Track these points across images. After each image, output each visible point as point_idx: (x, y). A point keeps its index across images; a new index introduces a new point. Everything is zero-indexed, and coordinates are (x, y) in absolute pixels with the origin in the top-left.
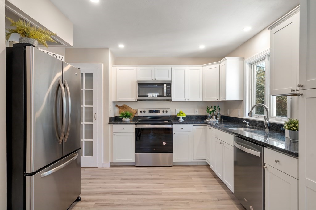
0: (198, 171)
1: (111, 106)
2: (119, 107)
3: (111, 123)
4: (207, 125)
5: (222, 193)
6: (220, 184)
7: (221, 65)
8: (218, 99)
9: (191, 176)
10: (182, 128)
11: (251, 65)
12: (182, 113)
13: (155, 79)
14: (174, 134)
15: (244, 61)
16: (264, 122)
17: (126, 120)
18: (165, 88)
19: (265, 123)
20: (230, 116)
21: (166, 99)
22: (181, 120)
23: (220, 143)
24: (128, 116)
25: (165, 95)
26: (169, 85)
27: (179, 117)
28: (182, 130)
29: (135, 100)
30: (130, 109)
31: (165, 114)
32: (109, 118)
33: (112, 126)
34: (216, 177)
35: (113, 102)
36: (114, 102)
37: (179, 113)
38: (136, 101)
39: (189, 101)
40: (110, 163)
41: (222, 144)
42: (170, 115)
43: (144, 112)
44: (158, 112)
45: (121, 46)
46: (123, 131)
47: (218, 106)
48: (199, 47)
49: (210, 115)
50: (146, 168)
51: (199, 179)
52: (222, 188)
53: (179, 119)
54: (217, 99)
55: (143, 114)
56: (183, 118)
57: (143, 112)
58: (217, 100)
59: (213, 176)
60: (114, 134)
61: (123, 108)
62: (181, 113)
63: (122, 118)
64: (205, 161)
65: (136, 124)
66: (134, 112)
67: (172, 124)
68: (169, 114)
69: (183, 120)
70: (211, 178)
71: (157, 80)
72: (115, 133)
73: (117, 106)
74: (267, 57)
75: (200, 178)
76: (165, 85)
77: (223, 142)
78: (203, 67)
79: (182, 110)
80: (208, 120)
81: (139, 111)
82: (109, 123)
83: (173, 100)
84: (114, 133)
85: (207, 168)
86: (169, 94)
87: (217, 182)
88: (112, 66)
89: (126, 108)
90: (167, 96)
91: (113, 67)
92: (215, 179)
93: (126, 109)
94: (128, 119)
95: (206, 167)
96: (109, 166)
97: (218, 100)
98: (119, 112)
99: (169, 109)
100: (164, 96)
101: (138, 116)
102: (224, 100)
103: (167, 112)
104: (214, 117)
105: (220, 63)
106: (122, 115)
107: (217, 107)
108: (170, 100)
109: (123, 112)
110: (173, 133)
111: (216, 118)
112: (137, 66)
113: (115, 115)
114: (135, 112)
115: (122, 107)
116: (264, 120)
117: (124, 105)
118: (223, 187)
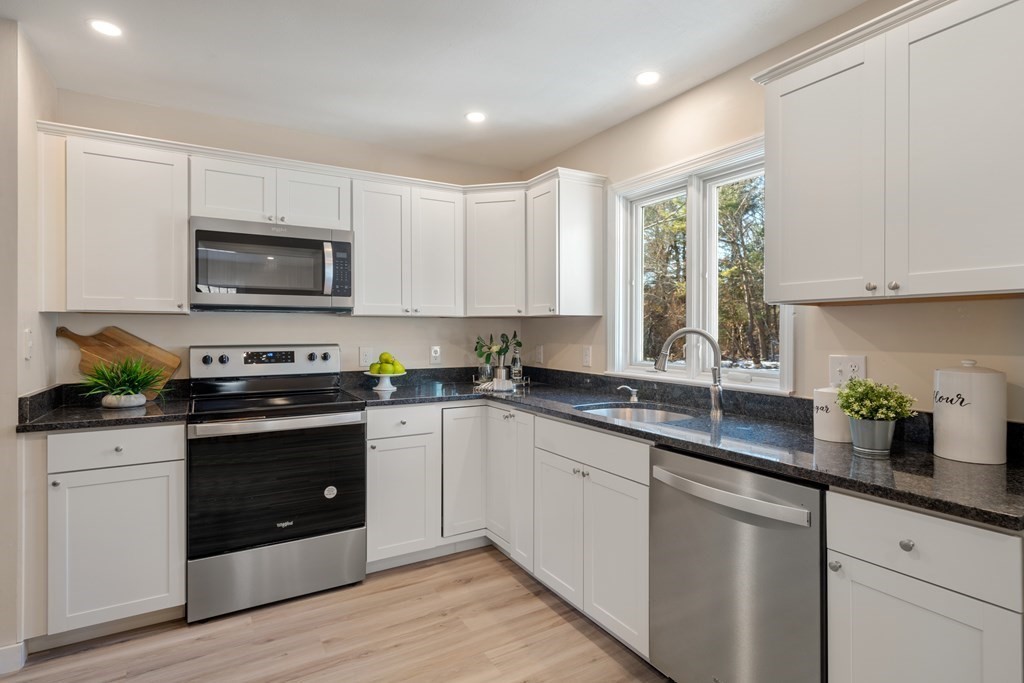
0: (468, 581)
1: (30, 337)
2: (79, 341)
3: (34, 429)
4: (491, 403)
5: (594, 660)
6: (569, 621)
7: (532, 193)
8: (523, 309)
9: (453, 610)
10: (404, 423)
11: (630, 203)
12: (390, 360)
13: (282, 219)
14: (373, 448)
15: (609, 192)
16: (712, 388)
17: (127, 404)
18: (329, 261)
19: (715, 392)
20: (549, 367)
21: (329, 306)
22: (386, 388)
23: (575, 472)
24: (134, 384)
25: (328, 287)
26: (343, 249)
27: (378, 378)
28: (404, 430)
29: (179, 307)
30: (142, 348)
31: (318, 367)
32: (20, 400)
33: (40, 442)
34: (541, 590)
35: (41, 313)
36: (47, 316)
37: (377, 360)
38: (186, 309)
39: (418, 314)
40: (26, 641)
41: (584, 475)
42: (338, 370)
43: (222, 360)
44: (288, 357)
45: (106, 28)
46: (116, 460)
47: (515, 336)
48: (465, 116)
49: (488, 367)
50: (247, 619)
51: (489, 619)
52: (579, 635)
53: (376, 385)
54: (519, 312)
55: (215, 371)
56: (394, 381)
57: (216, 360)
58: (519, 315)
59: (526, 591)
60: (55, 484)
61: (102, 346)
62: (387, 362)
63: (104, 395)
64: (483, 533)
65: (191, 419)
66: (170, 363)
67: (361, 407)
68: (333, 366)
69: (395, 389)
70: (525, 598)
71: (287, 222)
72: (58, 479)
73: (62, 332)
74: (695, 181)
75: (491, 609)
76: (328, 249)
77: (586, 469)
78: (465, 193)
79: (391, 352)
80: (484, 386)
81: (196, 356)
82: (21, 429)
83: (356, 312)
84: (52, 479)
85: (491, 560)
86: (344, 286)
87: (554, 613)
88: (39, 129)
89: (120, 344)
90: (335, 293)
91: (41, 135)
92: (539, 604)
93: (119, 350)
94: (138, 399)
95: (485, 554)
96: (18, 660)
97: (523, 314)
98: (80, 365)
99: (336, 345)
100: (321, 293)
101: (191, 380)
102: (551, 313)
103: (325, 357)
104: (502, 372)
105: (528, 188)
106: (103, 376)
107: (510, 337)
108: (348, 311)
109: (105, 362)
110: (369, 444)
111: (509, 377)
112: (190, 152)
113: (51, 378)
114: (172, 362)
115: (94, 337)
116: (712, 382)
117: (107, 329)
118: (581, 629)
